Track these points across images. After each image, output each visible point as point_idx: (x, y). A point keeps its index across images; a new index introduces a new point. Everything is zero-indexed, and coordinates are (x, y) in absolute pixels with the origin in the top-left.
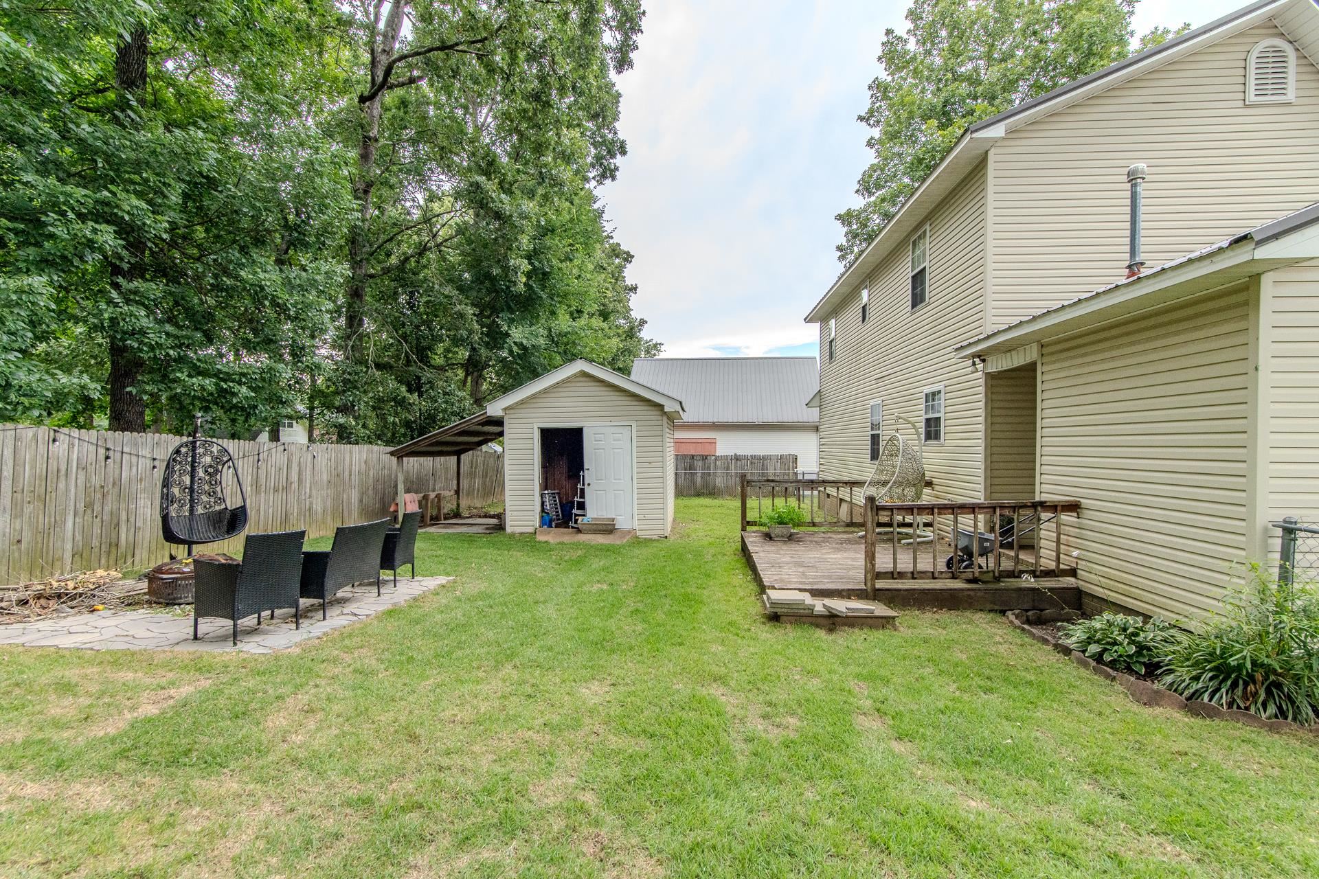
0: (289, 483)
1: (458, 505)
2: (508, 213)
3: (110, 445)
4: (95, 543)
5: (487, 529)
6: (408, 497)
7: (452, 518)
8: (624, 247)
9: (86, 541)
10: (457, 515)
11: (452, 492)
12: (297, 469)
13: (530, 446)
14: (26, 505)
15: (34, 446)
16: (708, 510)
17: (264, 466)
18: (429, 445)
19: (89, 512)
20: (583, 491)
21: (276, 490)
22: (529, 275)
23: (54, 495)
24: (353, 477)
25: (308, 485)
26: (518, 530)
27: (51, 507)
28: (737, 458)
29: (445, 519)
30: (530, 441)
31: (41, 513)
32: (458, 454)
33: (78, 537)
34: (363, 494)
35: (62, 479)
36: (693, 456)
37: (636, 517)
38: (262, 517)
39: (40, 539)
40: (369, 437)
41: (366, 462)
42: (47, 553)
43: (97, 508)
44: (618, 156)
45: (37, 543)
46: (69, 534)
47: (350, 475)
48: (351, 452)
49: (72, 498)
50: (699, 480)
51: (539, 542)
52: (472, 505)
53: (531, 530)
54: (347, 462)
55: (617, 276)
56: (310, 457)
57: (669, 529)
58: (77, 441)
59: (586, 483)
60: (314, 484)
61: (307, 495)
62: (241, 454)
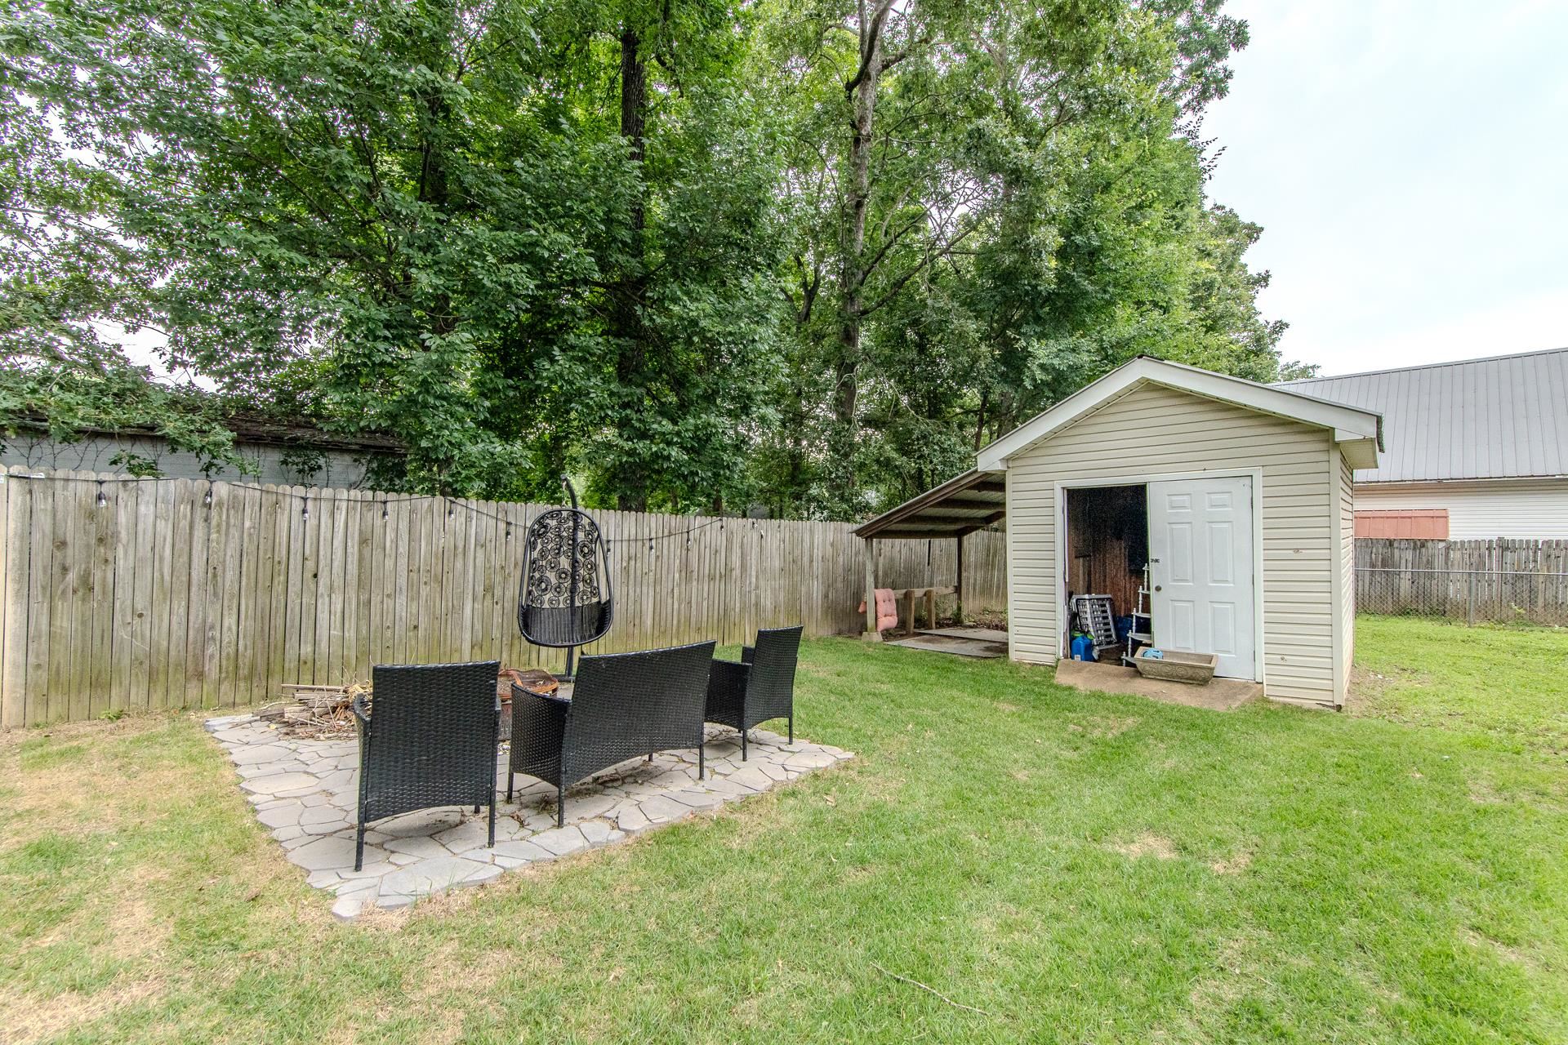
0: (729, 570)
1: (959, 609)
2: (1027, 164)
3: (511, 519)
4: (496, 634)
5: (988, 649)
6: (881, 593)
7: (948, 626)
8: (1245, 218)
9: (486, 632)
10: (957, 622)
11: (951, 590)
12: (739, 552)
13: (1049, 520)
14: (422, 586)
15: (429, 520)
16: (1436, 647)
17: (696, 547)
18: (902, 521)
19: (489, 596)
20: (1146, 597)
21: (712, 578)
22: (1062, 254)
23: (450, 575)
24: (815, 564)
25: (754, 573)
26: (1029, 658)
27: (448, 591)
28: (1505, 546)
29: (940, 625)
30: (1048, 511)
31: (438, 596)
32: (960, 534)
33: (478, 626)
34: (829, 586)
35: (460, 557)
36: (1391, 543)
37: (1262, 658)
38: (694, 612)
39: (437, 626)
40: (845, 513)
41: (832, 545)
42: (445, 640)
43: (498, 592)
44: (1232, 52)
45: (434, 630)
46: (468, 623)
47: (811, 561)
48: (811, 532)
49: (471, 580)
50: (1405, 586)
51: (1057, 687)
52: (990, 608)
53: (1049, 660)
54: (806, 545)
55: (1229, 263)
56: (756, 537)
57: (1346, 686)
58: (475, 513)
59: (1153, 586)
60: (761, 572)
61: (753, 586)
62: (666, 533)
